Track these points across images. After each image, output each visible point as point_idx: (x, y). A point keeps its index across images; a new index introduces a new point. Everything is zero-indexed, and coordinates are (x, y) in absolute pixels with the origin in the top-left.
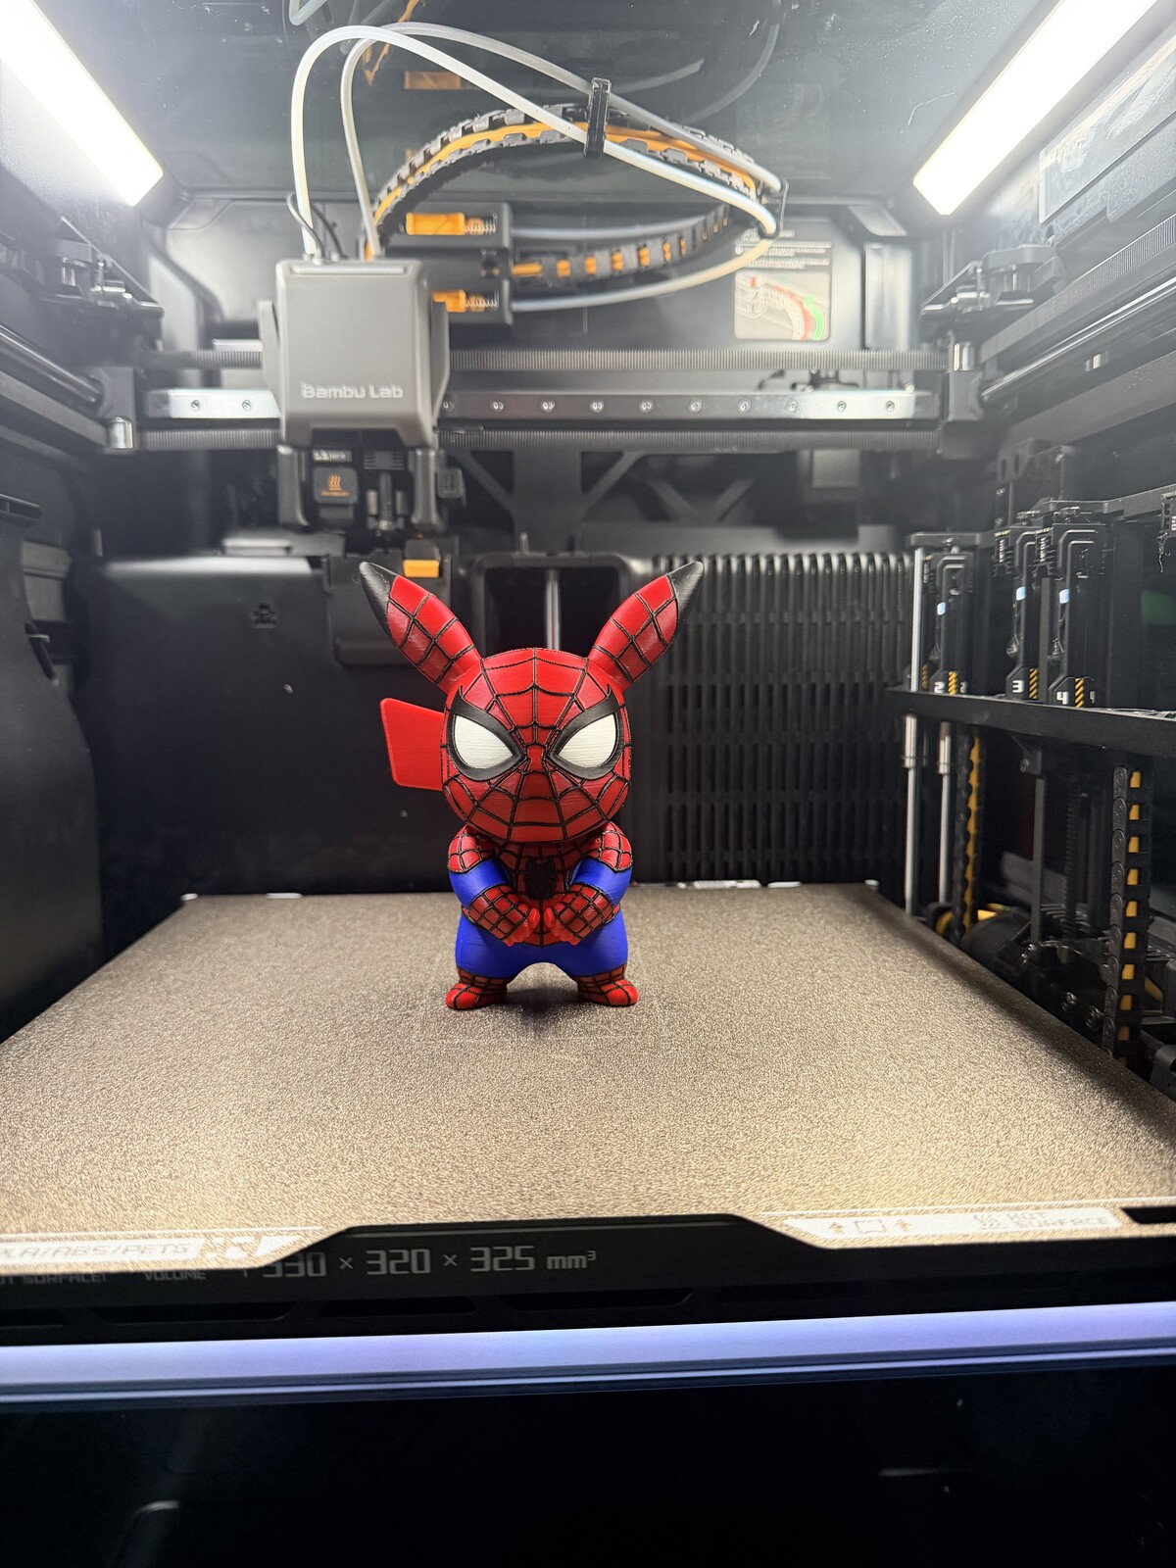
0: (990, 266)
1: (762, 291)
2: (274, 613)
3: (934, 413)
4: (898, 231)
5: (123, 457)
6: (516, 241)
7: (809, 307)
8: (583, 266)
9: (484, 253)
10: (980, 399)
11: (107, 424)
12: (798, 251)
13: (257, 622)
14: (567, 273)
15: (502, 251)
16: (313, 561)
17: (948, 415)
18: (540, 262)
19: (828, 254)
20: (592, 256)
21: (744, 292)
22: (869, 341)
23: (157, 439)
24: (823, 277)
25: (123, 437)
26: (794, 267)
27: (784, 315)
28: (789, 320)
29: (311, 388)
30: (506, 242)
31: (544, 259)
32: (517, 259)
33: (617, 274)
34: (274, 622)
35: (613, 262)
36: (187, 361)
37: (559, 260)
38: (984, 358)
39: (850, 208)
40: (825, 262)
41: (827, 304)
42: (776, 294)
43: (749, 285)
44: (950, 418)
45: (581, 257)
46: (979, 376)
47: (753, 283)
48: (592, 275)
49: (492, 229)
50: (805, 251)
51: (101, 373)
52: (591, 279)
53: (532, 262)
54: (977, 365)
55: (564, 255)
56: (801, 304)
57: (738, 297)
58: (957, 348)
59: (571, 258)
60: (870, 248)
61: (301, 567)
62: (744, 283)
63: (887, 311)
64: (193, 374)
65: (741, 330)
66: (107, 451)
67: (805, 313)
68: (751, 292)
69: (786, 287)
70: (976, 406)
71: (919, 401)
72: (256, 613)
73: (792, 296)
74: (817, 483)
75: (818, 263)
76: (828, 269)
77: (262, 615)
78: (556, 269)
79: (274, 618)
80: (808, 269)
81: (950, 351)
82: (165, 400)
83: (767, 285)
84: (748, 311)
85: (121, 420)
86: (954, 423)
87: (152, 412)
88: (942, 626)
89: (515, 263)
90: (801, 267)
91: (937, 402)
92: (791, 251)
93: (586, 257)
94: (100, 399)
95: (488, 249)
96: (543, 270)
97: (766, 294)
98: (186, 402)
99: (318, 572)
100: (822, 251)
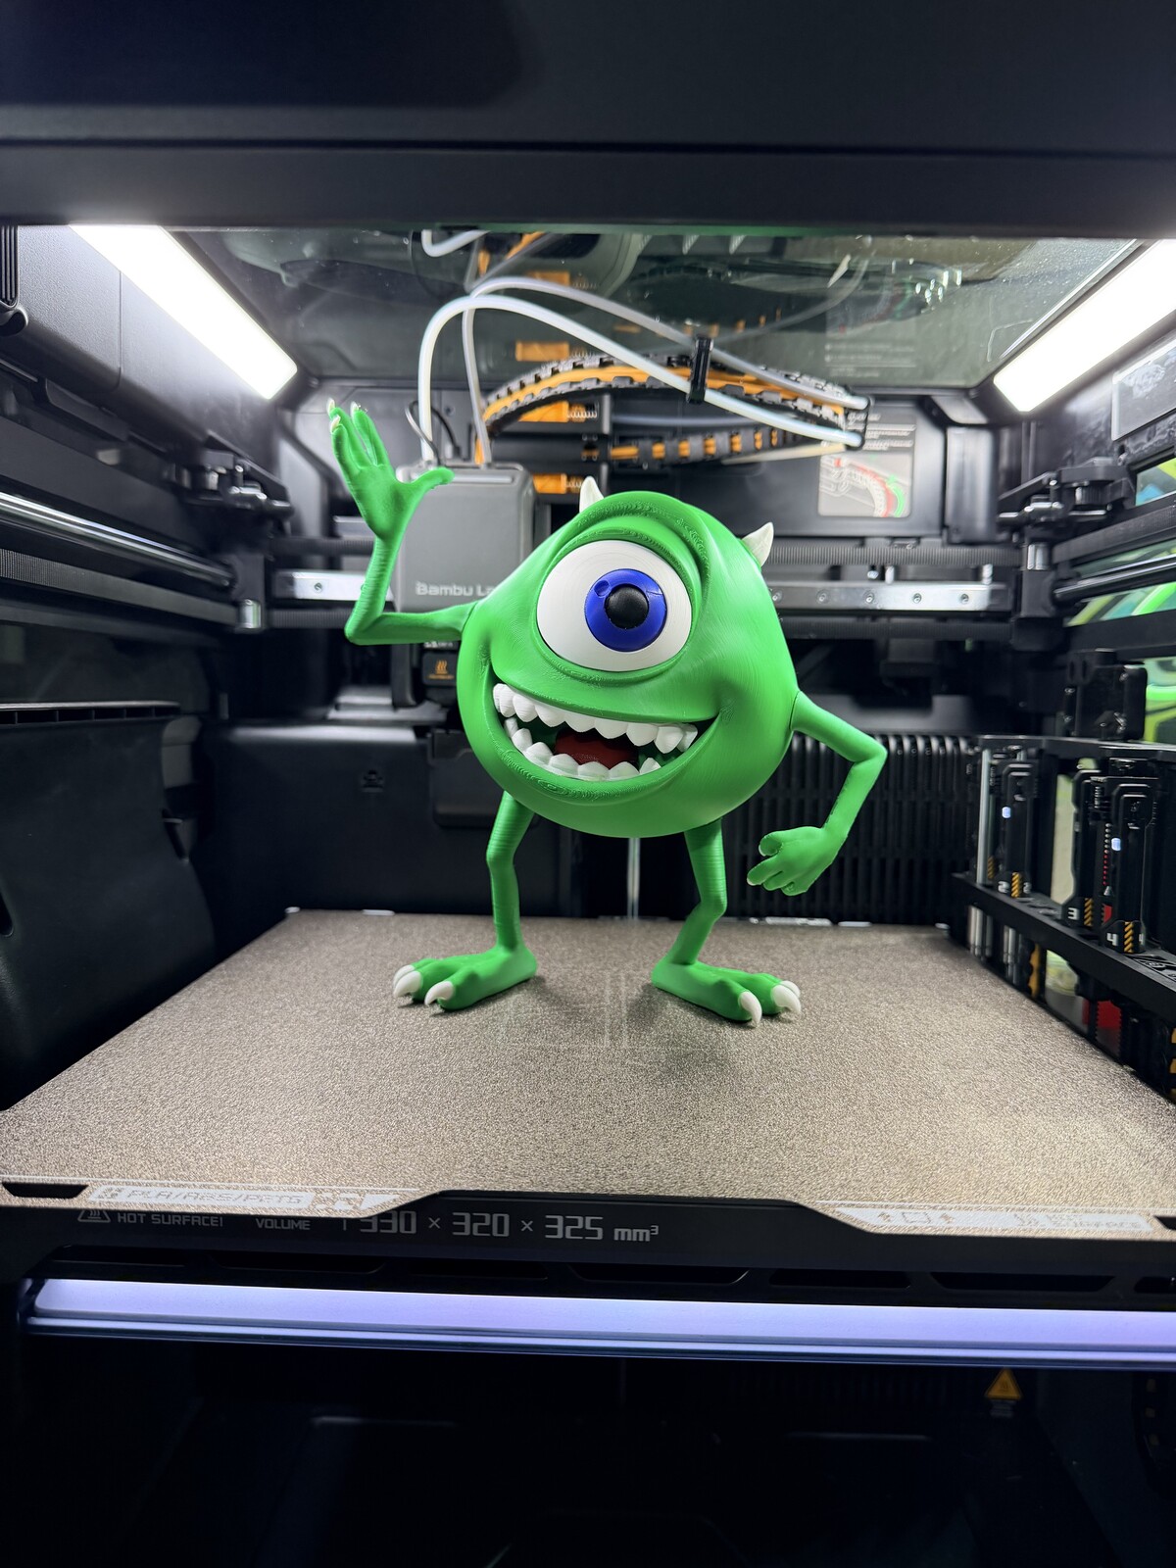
0: (1064, 480)
1: (846, 471)
2: (381, 778)
3: (1008, 606)
4: (980, 419)
5: (251, 636)
6: (615, 426)
7: (892, 487)
8: (677, 449)
9: (585, 439)
10: (1052, 596)
11: (237, 605)
12: (883, 433)
13: (365, 786)
14: (662, 455)
15: (603, 437)
16: (420, 730)
17: (1020, 610)
18: (637, 446)
19: (912, 436)
20: (686, 440)
21: (829, 472)
22: (949, 520)
23: (283, 618)
24: (906, 458)
25: (252, 617)
26: (878, 449)
27: (866, 493)
28: (872, 499)
29: (425, 587)
30: (606, 429)
31: (641, 443)
32: (616, 442)
33: (709, 458)
34: (381, 787)
35: (706, 446)
36: (312, 547)
37: (654, 443)
38: (1056, 560)
39: (934, 398)
40: (908, 444)
41: (907, 483)
42: (859, 474)
43: (833, 465)
44: (1023, 614)
45: (675, 442)
46: (1052, 576)
47: (838, 464)
48: (685, 458)
49: (594, 416)
50: (889, 434)
51: (233, 559)
52: (684, 462)
53: (630, 445)
54: (1051, 564)
55: (659, 439)
56: (883, 483)
57: (823, 476)
58: (1031, 549)
59: (666, 442)
60: (952, 432)
61: (406, 736)
62: (829, 463)
63: (967, 491)
64: (318, 559)
65: (825, 508)
66: (237, 630)
67: (888, 493)
68: (836, 472)
69: (869, 468)
70: (1048, 603)
71: (993, 594)
72: (365, 778)
73: (875, 475)
74: (892, 659)
75: (901, 445)
76: (911, 451)
77: (370, 780)
78: (651, 451)
79: (381, 782)
80: (892, 450)
81: (1025, 550)
82: (291, 582)
83: (851, 466)
84: (832, 490)
85: (251, 603)
86: (1027, 619)
87: (279, 592)
88: (1007, 829)
89: (614, 446)
90: (885, 448)
91: (1011, 597)
92: (875, 433)
93: (680, 441)
94: (233, 581)
95: (590, 435)
96: (639, 453)
97: (850, 474)
98: (310, 584)
99: (422, 741)
100: (905, 434)
